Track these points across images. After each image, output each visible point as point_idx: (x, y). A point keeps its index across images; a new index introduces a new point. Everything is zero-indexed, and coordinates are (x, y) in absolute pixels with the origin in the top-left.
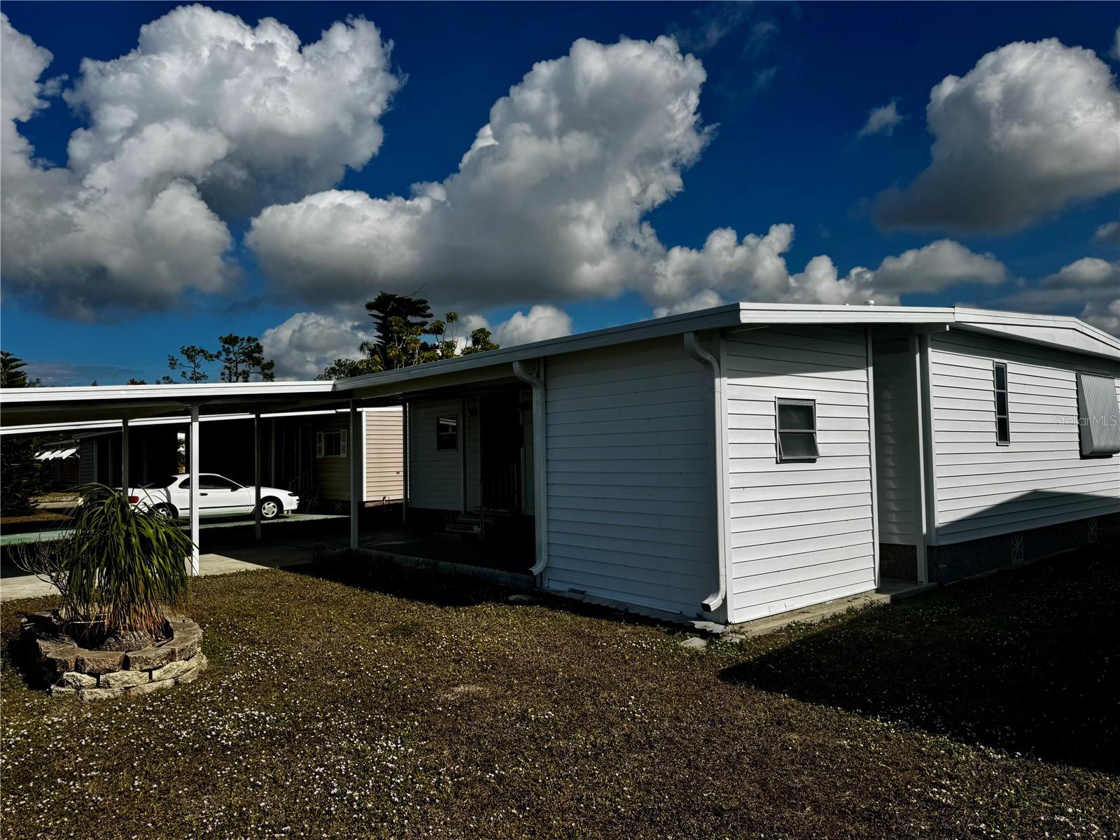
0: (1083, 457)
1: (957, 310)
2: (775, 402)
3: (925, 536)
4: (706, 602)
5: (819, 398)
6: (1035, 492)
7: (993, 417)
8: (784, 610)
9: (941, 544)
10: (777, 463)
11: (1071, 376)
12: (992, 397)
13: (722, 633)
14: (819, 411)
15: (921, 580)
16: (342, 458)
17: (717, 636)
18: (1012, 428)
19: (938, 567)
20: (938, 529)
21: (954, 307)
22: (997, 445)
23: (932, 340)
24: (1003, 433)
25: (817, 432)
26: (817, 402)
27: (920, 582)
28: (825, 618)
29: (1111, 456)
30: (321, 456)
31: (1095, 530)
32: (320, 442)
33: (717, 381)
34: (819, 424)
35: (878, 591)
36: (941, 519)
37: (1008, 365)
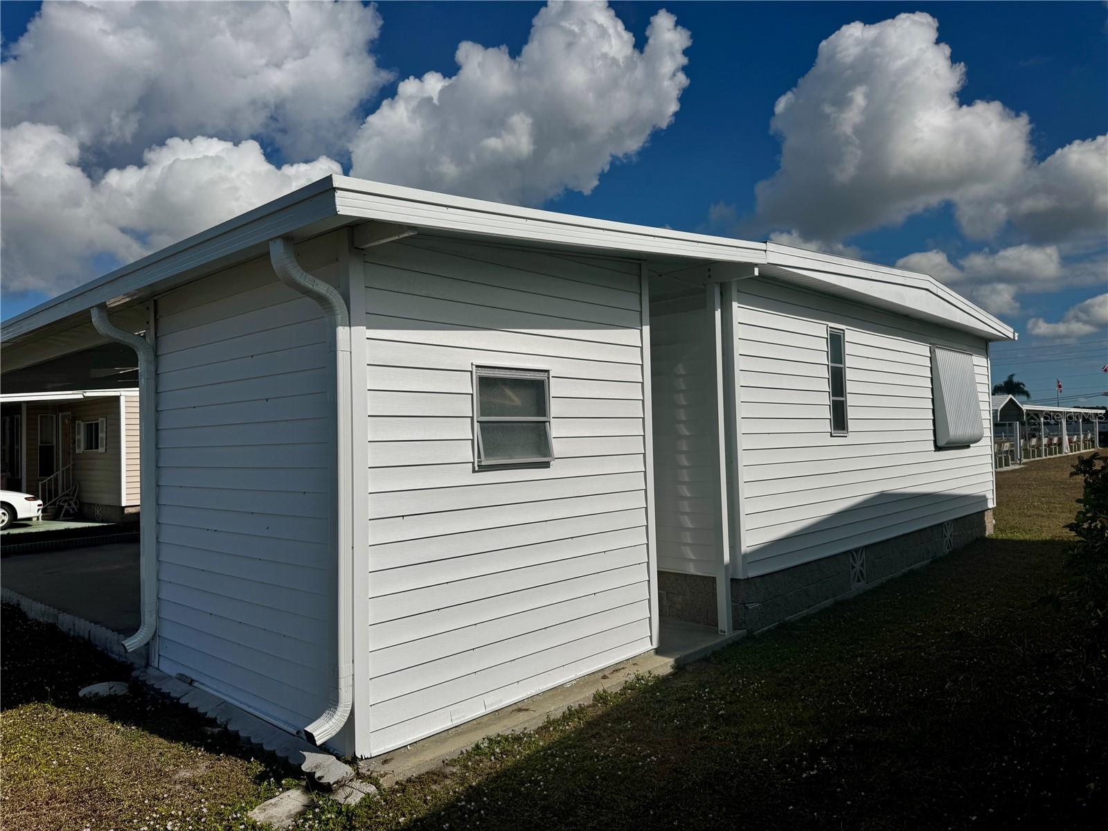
0: (938, 448)
1: (770, 246)
2: (471, 372)
3: (727, 567)
4: (308, 729)
5: (555, 368)
6: (882, 495)
7: (826, 399)
8: (482, 712)
9: (751, 575)
10: (474, 471)
11: (924, 349)
12: (825, 373)
13: (336, 783)
14: (555, 389)
15: (723, 629)
16: (101, 453)
17: (327, 789)
18: (851, 413)
19: (747, 608)
20: (746, 556)
21: (766, 242)
22: (831, 436)
23: (738, 291)
24: (839, 420)
25: (552, 420)
26: (552, 374)
27: (722, 631)
28: (552, 718)
29: (968, 447)
30: (81, 449)
31: (951, 536)
32: (79, 434)
33: (342, 332)
34: (555, 408)
35: (658, 651)
36: (751, 540)
37: (846, 330)
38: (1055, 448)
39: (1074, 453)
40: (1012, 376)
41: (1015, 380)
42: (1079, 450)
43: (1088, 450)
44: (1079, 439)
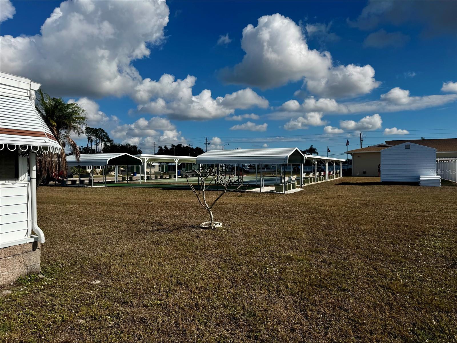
38: (322, 177)
39: (331, 180)
40: (312, 146)
41: (313, 147)
42: (333, 178)
43: (337, 178)
44: (339, 172)
